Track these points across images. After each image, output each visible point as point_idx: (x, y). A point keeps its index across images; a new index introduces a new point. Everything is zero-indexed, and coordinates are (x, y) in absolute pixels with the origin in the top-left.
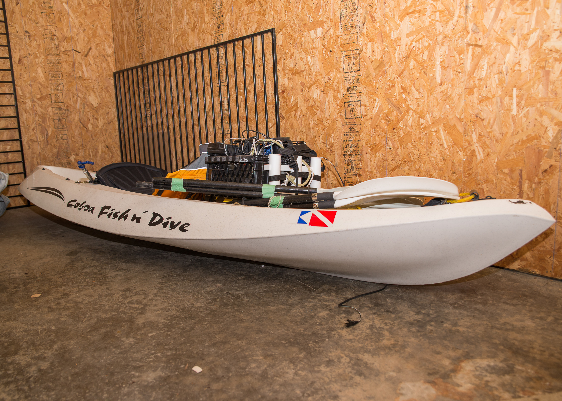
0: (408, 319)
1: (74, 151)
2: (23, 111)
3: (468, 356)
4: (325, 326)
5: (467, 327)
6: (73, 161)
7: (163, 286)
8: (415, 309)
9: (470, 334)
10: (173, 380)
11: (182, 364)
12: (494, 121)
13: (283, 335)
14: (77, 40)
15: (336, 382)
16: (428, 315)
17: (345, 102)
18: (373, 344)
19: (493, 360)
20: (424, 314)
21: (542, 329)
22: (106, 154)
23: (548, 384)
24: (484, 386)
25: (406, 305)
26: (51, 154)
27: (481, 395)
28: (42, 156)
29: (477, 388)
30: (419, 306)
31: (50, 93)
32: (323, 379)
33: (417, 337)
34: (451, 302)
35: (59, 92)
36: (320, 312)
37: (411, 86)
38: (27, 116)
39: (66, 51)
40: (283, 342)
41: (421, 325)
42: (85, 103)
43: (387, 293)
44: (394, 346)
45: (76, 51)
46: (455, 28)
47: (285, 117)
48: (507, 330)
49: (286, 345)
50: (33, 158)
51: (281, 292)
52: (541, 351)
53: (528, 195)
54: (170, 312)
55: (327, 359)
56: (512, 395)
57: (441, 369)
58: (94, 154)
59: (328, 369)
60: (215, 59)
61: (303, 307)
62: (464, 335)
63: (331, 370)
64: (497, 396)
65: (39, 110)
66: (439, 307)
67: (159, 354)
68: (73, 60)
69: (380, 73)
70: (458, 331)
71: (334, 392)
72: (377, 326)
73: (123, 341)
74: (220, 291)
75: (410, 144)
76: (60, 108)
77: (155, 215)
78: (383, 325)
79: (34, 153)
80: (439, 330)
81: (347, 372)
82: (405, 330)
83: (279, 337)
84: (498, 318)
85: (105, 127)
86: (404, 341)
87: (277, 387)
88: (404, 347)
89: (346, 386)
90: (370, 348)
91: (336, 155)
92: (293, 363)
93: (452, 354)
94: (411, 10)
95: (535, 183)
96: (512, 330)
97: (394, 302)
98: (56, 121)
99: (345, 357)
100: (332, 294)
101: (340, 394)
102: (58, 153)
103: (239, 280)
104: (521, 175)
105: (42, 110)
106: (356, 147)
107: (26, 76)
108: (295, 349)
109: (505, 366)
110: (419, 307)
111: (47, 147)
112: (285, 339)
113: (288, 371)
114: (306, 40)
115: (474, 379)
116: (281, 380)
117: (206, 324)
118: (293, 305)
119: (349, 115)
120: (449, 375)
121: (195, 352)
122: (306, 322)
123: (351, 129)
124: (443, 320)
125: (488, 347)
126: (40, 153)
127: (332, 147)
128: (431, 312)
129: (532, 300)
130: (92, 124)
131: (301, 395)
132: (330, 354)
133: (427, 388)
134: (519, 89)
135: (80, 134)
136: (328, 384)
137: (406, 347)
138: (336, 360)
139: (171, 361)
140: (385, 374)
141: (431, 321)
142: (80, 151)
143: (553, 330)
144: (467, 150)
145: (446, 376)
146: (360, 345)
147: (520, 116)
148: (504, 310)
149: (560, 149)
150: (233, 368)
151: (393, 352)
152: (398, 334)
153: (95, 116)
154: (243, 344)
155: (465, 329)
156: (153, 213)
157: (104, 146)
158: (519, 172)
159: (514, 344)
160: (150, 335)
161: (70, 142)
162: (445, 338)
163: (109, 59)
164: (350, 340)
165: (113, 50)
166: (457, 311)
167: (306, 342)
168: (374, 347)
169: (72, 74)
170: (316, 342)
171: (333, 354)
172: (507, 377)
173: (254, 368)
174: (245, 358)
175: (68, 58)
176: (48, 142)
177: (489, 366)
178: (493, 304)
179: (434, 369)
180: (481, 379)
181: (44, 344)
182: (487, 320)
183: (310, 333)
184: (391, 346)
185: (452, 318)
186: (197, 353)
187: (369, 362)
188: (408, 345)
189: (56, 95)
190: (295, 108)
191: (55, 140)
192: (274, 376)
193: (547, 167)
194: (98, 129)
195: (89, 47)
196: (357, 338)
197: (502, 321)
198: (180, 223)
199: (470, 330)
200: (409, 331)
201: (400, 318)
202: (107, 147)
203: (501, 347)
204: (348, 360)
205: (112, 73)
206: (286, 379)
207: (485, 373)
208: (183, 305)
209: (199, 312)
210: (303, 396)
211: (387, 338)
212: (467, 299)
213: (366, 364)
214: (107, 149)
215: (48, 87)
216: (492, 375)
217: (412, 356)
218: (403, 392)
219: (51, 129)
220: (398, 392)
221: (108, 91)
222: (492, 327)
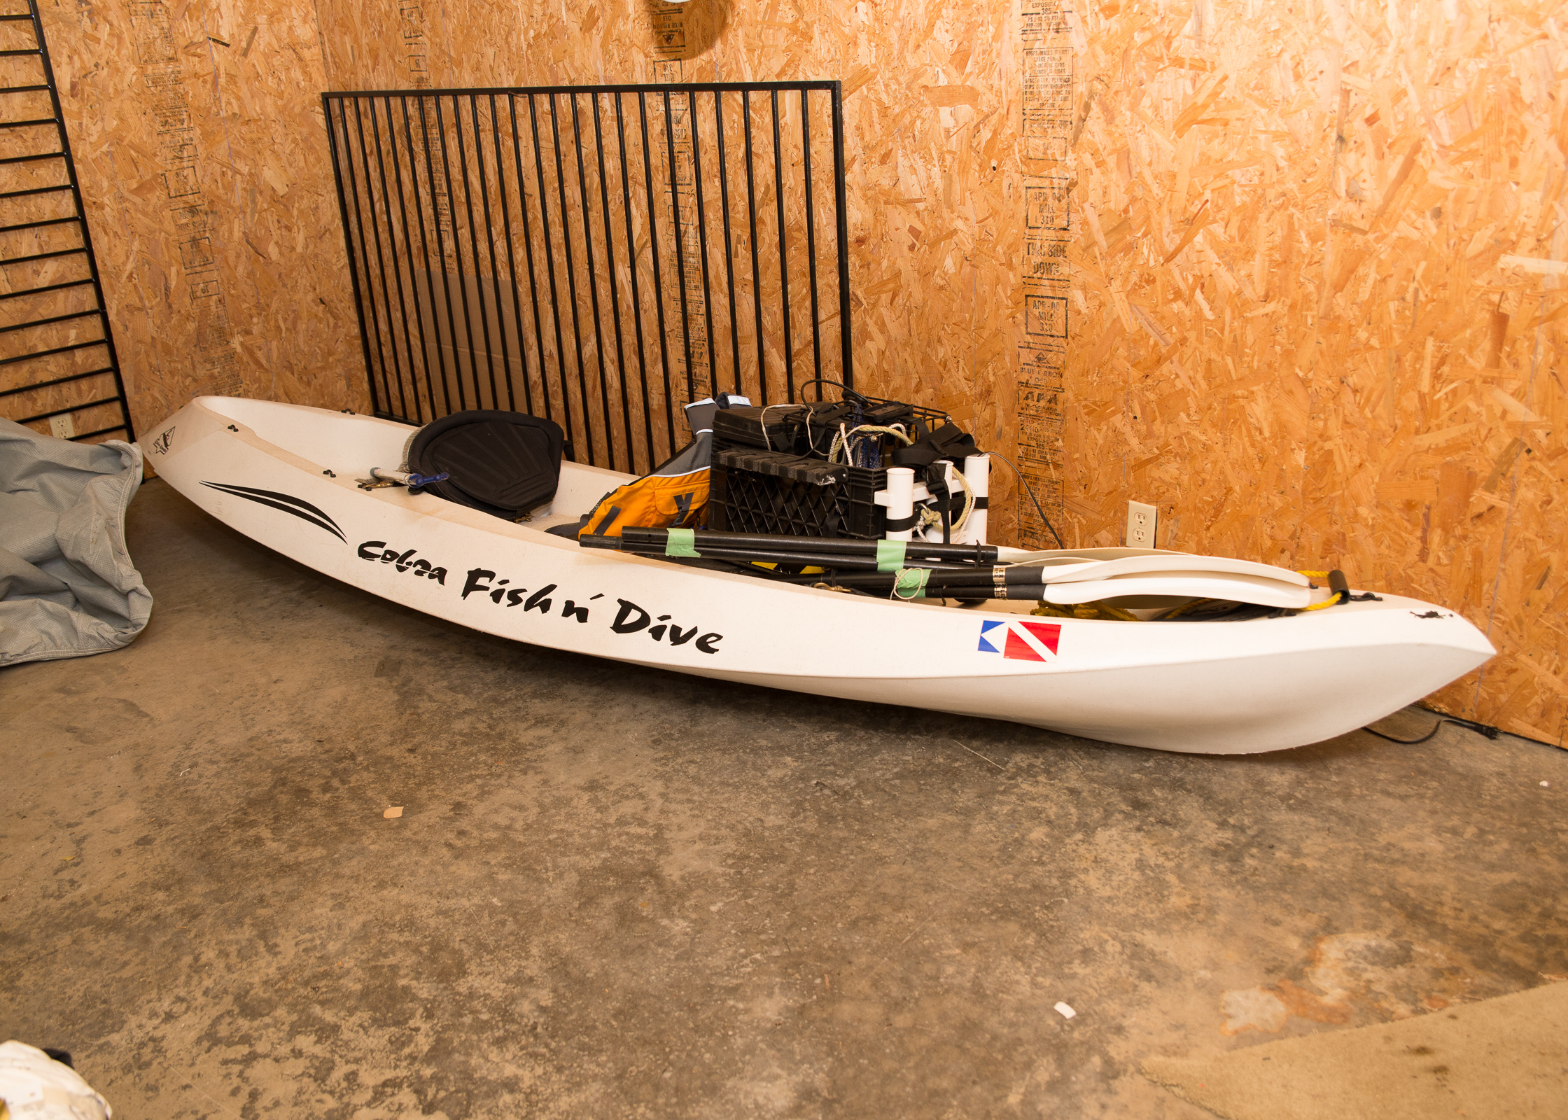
0: (1206, 843)
1: (238, 324)
2: (99, 229)
3: (1329, 928)
4: (1051, 867)
5: (1320, 859)
6: (239, 349)
7: (667, 769)
8: (1214, 814)
9: (1327, 875)
10: (815, 1013)
11: (815, 977)
12: (1380, 397)
13: (979, 894)
14: (218, 8)
15: (1110, 996)
16: (1242, 829)
17: (1027, 296)
18: (1154, 906)
19: (1373, 935)
20: (1234, 826)
21: (1455, 858)
22: (320, 321)
23: (1468, 980)
24: (1363, 991)
25: (1195, 804)
26: (182, 339)
27: (1361, 1010)
28: (159, 347)
29: (1354, 995)
30: (1221, 805)
31: (160, 172)
32: (1087, 993)
33: (1231, 886)
34: (1280, 793)
35: (185, 164)
36: (1030, 830)
37: (1193, 290)
38: (109, 242)
39: (192, 44)
40: (984, 910)
41: (1232, 854)
42: (255, 187)
43: (1151, 773)
44: (1194, 908)
45: (218, 42)
46: (1309, 180)
47: (864, 302)
48: (1394, 862)
49: (993, 918)
50: (138, 353)
51: (930, 775)
52: (1456, 909)
53: (1439, 558)
54: (722, 845)
55: (1080, 947)
56: (1412, 1007)
57: (1286, 959)
58: (289, 324)
59: (1088, 970)
60: (657, 118)
61: (992, 818)
62: (1316, 877)
63: (1094, 971)
64: (1387, 1010)
65: (142, 222)
66: (1260, 807)
67: (758, 956)
68: (211, 68)
69: (1120, 245)
70: (1304, 868)
71: (1113, 1018)
72: (1152, 863)
73: (664, 927)
74: (801, 779)
75: (1183, 415)
76: (193, 210)
77: (626, 607)
78: (1161, 860)
79: (140, 342)
80: (1269, 866)
81: (1124, 975)
82: (1206, 868)
83: (972, 898)
84: (1373, 834)
85: (311, 247)
86: (1209, 896)
87: (1011, 1015)
88: (1211, 911)
89: (1130, 1005)
90: (1152, 916)
91: (1000, 413)
92: (1021, 959)
93: (1303, 924)
94: (1205, 116)
95: (1455, 537)
96: (1403, 863)
97: (1170, 797)
98: (187, 246)
99: (1111, 942)
100: (1039, 778)
101: (1126, 1023)
102: (199, 333)
103: (828, 744)
104: (1427, 517)
105: (146, 221)
106: (1050, 401)
107: (95, 131)
108: (1013, 927)
109: (1396, 947)
110: (1222, 808)
111: (169, 321)
112: (985, 903)
113: (1017, 977)
114: (927, 125)
115: (1345, 978)
116: (1011, 1000)
117: (815, 874)
118: (967, 812)
119: (1035, 327)
120: (1302, 970)
121: (826, 946)
122: (1012, 857)
123: (1039, 359)
124: (1272, 842)
125: (1363, 904)
126: (153, 338)
127: (989, 392)
128: (1246, 822)
129: (1435, 784)
130: (277, 243)
131: (1058, 1028)
132: (1081, 936)
133: (1269, 1001)
134: (1442, 339)
135: (251, 274)
136: (1098, 1002)
137: (1215, 913)
138: (1096, 949)
139: (790, 971)
140: (1191, 975)
141: (1249, 845)
142: (255, 320)
143: (1476, 858)
144: (1315, 449)
145: (1297, 975)
146: (1132, 911)
147: (1436, 397)
148: (1386, 812)
149: (1512, 477)
150: (915, 980)
151: (1194, 924)
152: (1195, 882)
153: (284, 222)
154: (911, 920)
155: (1317, 864)
156: (620, 601)
157: (313, 301)
158: (1425, 510)
159: (1407, 894)
160: (713, 908)
161: (228, 300)
162: (1281, 886)
163: (306, 54)
164: (1109, 899)
165: (314, 26)
166: (1296, 818)
167: (1028, 908)
168: (1157, 914)
169: (214, 109)
170: (1047, 908)
171: (1089, 934)
172: (1401, 971)
173: (953, 977)
174: (926, 952)
175: (198, 66)
176: (170, 306)
177: (1368, 947)
178: (1362, 797)
179: (1275, 959)
180: (1358, 977)
181: (507, 946)
182: (1355, 840)
183: (1028, 886)
184: (1188, 910)
185: (1289, 837)
186: (831, 948)
187: (1157, 949)
188: (1218, 905)
189: (177, 175)
190: (891, 286)
191: (187, 300)
192: (998, 991)
193: (1483, 508)
194: (294, 257)
195: (252, 26)
196: (1121, 894)
197: (1383, 839)
198: (694, 631)
199: (1326, 866)
200: (1215, 872)
201: (1190, 838)
202: (322, 302)
203: (1386, 904)
204: (1118, 947)
205: (317, 97)
206: (1020, 997)
207: (1363, 965)
208: (740, 822)
209: (783, 840)
210: (1063, 1030)
211: (1176, 890)
212: (1310, 784)
213: (1152, 953)
214: (322, 306)
215: (155, 155)
216: (1376, 968)
217: (1230, 931)
218: (1231, 1011)
219: (174, 270)
220: (1223, 1011)
221: (312, 148)
222: (1367, 856)
